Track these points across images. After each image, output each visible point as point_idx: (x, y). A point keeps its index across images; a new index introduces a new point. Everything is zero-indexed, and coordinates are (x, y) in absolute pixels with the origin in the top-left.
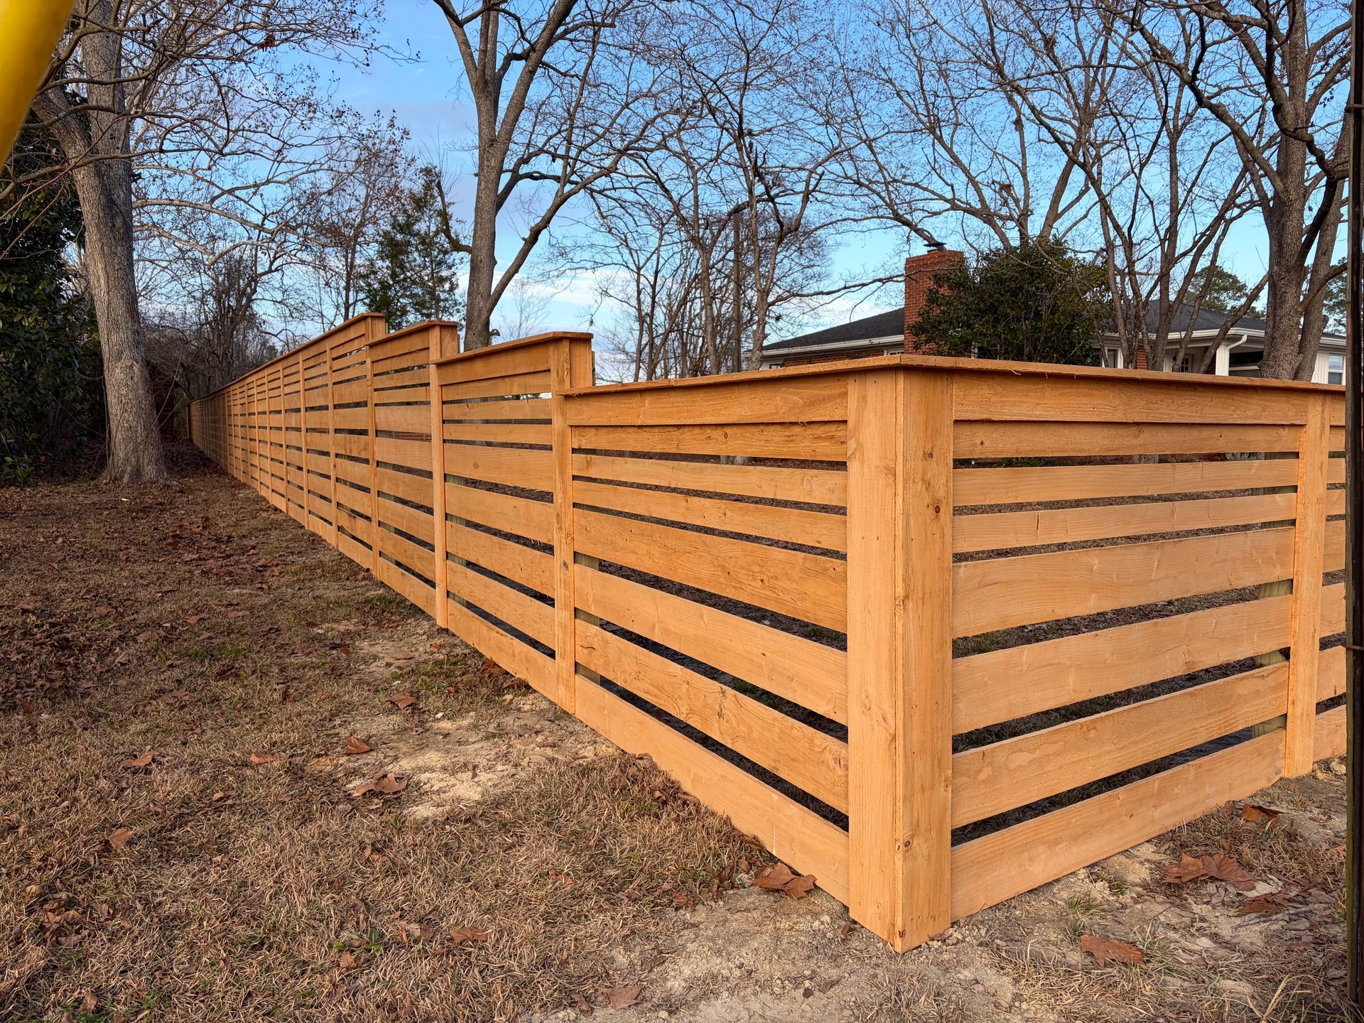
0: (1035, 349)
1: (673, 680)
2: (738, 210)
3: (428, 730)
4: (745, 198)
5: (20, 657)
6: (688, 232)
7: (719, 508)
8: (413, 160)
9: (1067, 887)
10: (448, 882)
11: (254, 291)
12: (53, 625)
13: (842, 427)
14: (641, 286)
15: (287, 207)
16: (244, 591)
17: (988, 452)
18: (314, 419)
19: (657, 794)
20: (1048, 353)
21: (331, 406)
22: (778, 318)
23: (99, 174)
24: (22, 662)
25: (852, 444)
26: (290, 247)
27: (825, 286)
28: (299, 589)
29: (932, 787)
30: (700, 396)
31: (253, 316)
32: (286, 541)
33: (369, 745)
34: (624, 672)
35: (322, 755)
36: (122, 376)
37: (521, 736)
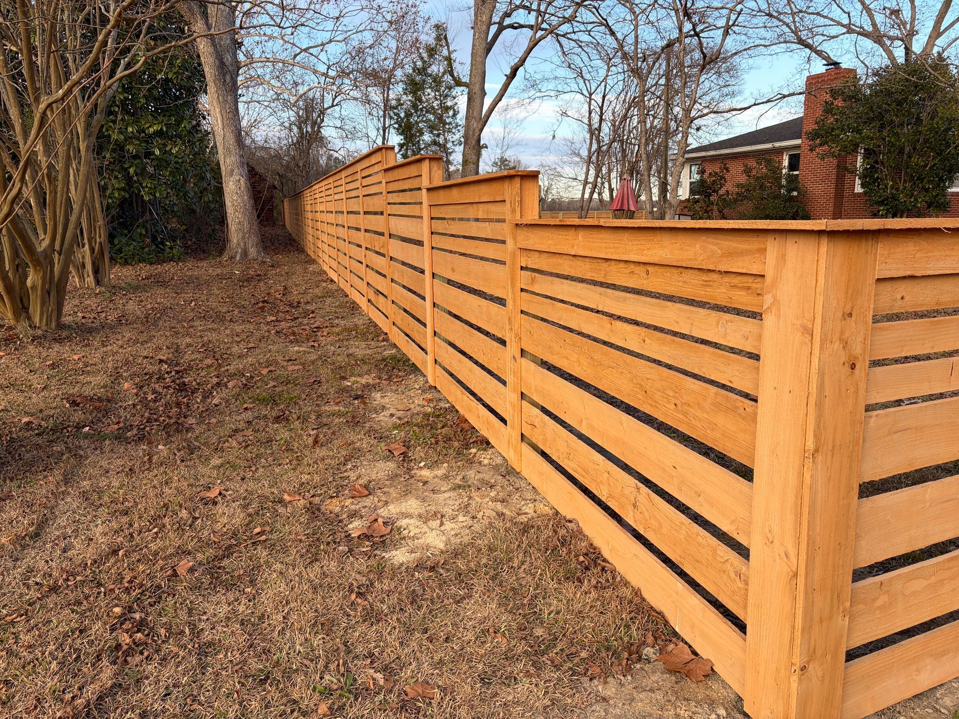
0: (914, 149)
1: (597, 467)
2: (670, 45)
3: (413, 477)
4: (676, 34)
5: (153, 397)
6: (629, 65)
7: (640, 335)
8: (429, 18)
9: (951, 693)
10: (410, 631)
11: (322, 121)
12: (177, 372)
13: (759, 280)
14: (592, 108)
15: (343, 59)
16: (301, 349)
17: (909, 305)
18: (352, 220)
19: (581, 558)
20: (925, 152)
21: (362, 212)
22: (698, 129)
23: (214, 45)
24: (154, 401)
25: (768, 299)
26: (346, 88)
27: (737, 103)
28: (339, 347)
29: (830, 618)
30: (626, 236)
31: (322, 138)
32: (335, 307)
33: (369, 489)
34: (558, 450)
35: (334, 497)
36: (234, 187)
37: (479, 489)
